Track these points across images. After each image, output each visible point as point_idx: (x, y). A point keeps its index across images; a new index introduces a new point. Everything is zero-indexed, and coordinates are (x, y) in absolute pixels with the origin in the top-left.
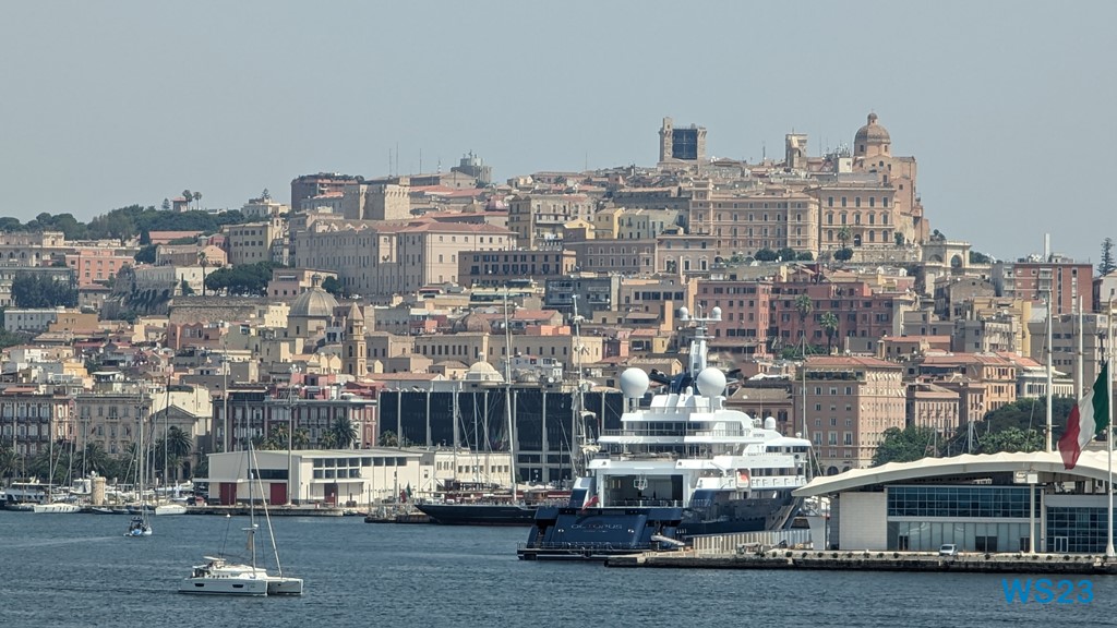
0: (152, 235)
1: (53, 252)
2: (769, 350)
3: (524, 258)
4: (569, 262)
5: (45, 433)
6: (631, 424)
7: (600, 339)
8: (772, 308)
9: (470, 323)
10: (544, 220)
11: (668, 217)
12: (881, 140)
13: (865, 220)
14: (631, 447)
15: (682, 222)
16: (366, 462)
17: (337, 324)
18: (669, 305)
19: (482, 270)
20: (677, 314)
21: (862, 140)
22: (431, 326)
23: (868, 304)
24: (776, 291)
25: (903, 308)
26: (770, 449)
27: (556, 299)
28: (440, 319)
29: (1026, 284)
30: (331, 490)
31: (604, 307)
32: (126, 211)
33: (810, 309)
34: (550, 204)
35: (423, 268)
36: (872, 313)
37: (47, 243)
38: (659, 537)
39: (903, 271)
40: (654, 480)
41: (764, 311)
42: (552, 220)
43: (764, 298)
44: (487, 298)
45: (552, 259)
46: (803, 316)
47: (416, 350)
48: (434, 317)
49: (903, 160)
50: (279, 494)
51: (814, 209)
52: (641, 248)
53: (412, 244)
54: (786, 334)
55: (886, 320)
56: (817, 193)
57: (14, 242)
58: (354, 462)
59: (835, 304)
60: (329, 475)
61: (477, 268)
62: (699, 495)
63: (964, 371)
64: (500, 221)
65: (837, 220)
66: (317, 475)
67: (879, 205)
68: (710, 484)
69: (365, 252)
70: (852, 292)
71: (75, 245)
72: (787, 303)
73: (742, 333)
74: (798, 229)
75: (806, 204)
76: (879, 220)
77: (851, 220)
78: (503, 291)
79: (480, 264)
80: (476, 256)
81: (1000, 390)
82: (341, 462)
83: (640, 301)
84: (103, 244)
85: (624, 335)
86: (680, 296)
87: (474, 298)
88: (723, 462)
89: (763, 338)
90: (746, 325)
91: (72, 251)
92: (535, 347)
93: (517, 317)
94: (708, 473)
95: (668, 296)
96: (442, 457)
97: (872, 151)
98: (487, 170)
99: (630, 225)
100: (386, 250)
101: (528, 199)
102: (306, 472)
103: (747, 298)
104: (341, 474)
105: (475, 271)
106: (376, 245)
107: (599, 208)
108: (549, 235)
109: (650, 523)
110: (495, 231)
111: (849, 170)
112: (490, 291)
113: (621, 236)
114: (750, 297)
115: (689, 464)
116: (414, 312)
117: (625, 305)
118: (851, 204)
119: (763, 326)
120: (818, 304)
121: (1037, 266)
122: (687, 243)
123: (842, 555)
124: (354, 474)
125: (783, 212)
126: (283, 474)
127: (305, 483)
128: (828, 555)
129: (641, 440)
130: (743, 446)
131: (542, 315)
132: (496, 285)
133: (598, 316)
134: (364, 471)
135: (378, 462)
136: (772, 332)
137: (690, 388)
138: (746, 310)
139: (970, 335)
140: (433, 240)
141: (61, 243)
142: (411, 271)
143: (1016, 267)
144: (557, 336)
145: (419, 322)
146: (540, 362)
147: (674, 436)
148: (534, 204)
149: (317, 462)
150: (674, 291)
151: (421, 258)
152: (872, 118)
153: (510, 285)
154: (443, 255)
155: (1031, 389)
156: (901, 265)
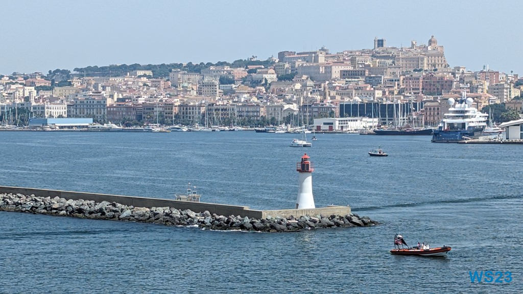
0: (248, 66)
1: (227, 71)
2: (422, 93)
3: (356, 72)
4: (367, 73)
5: (258, 114)
6: (451, 111)
7: (381, 91)
8: (423, 83)
9: (349, 87)
10: (359, 62)
11: (390, 61)
12: (435, 42)
13: (437, 61)
14: (451, 116)
15: (393, 62)
16: (349, 121)
17: (315, 88)
18: (396, 83)
19: (346, 74)
20: (398, 85)
21: (430, 42)
22: (338, 88)
23: (446, 82)
24: (424, 79)
25: (455, 83)
26: (480, 116)
27: (368, 81)
28: (340, 87)
29: (483, 77)
30: (342, 127)
31: (380, 83)
32: (239, 61)
33: (432, 83)
34: (361, 58)
35: (331, 74)
36: (447, 84)
37: (225, 69)
38: (463, 137)
39: (450, 74)
40: (458, 124)
41: (421, 84)
42: (361, 62)
43: (421, 81)
44: (350, 81)
45: (363, 72)
46: (430, 85)
47: (337, 94)
48: (338, 86)
49: (440, 47)
50: (331, 128)
51: (426, 59)
52: (384, 69)
53: (328, 69)
54: (426, 89)
55: (451, 86)
56: (425, 55)
57: (217, 69)
58: (347, 121)
59: (438, 82)
60: (342, 124)
61: (344, 74)
62: (469, 127)
63: (477, 98)
64: (348, 62)
65: (430, 61)
66: (339, 124)
67: (440, 58)
68: (472, 125)
69: (316, 71)
70: (442, 79)
71: (232, 69)
72: (426, 82)
73: (416, 89)
74: (422, 64)
75: (424, 58)
76: (440, 62)
77: (433, 61)
78: (353, 80)
79: (345, 73)
80: (344, 71)
81: (485, 102)
82: (344, 121)
83: (389, 82)
84: (239, 69)
85: (386, 90)
86: (398, 80)
87: (346, 81)
88: (473, 119)
89: (421, 90)
90: (417, 87)
91: (232, 71)
92: (366, 93)
93: (359, 86)
94: (470, 122)
95: (395, 80)
96: (364, 119)
97: (433, 45)
98: (328, 50)
99: (381, 63)
100: (322, 70)
101: (356, 57)
102: (337, 122)
103: (417, 81)
104: (344, 124)
105: (344, 75)
106: (319, 69)
107: (372, 59)
108: (361, 66)
109: (461, 134)
110: (347, 65)
111: (430, 49)
112: (350, 80)
113: (378, 66)
114: (418, 80)
115: (466, 120)
116: (334, 85)
117: (385, 83)
118: (433, 58)
119: (421, 88)
120: (434, 82)
121: (485, 72)
122: (395, 68)
123: (510, 141)
124: (347, 123)
125: (418, 60)
126: (332, 124)
127: (337, 126)
128: (507, 141)
129: (454, 115)
130: (475, 116)
131: (365, 85)
132: (351, 78)
133: (379, 86)
134: (349, 123)
135: (352, 120)
136: (423, 89)
137: (464, 103)
138: (417, 84)
139: (475, 89)
140: (333, 67)
141: (229, 69)
142: (328, 75)
143: (480, 72)
144: (370, 90)
145: (335, 87)
146: (368, 97)
147: (462, 114)
148: (357, 59)
149: (339, 121)
150: (397, 79)
151: (331, 72)
152: (432, 37)
153: (355, 78)
154: (336, 71)
155: (491, 102)
156: (450, 72)
